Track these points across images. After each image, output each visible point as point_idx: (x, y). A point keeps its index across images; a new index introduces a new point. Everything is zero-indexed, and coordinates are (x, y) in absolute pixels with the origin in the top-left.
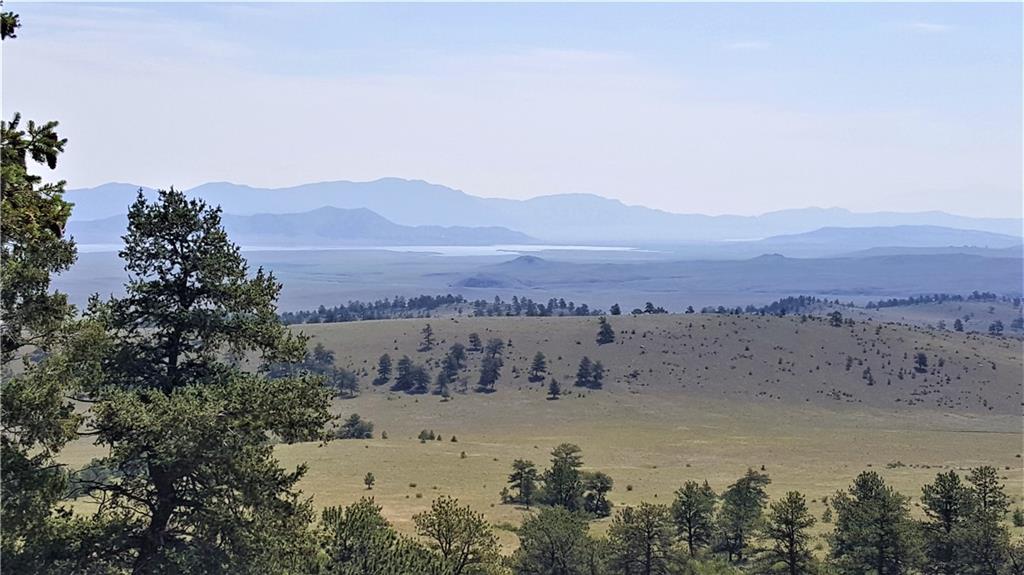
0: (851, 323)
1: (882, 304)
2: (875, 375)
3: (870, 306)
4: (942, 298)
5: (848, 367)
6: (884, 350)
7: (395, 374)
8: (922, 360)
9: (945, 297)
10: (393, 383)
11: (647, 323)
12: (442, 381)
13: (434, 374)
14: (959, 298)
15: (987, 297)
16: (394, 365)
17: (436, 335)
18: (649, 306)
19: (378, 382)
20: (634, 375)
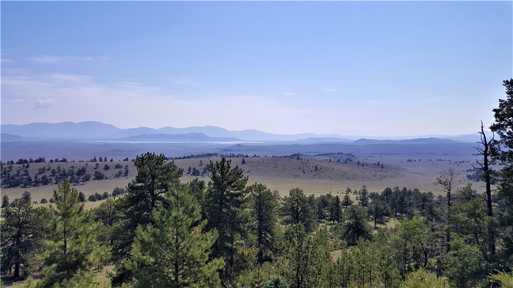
0: (302, 159)
1: (317, 155)
2: (305, 171)
3: (314, 155)
4: (331, 154)
5: (299, 169)
6: (308, 165)
7: (192, 171)
8: (316, 168)
9: (332, 154)
10: (191, 173)
11: (254, 159)
12: (203, 173)
13: (201, 171)
14: (334, 154)
15: (341, 153)
16: (192, 169)
17: (203, 163)
18: (255, 155)
19: (188, 173)
20: (249, 171)
